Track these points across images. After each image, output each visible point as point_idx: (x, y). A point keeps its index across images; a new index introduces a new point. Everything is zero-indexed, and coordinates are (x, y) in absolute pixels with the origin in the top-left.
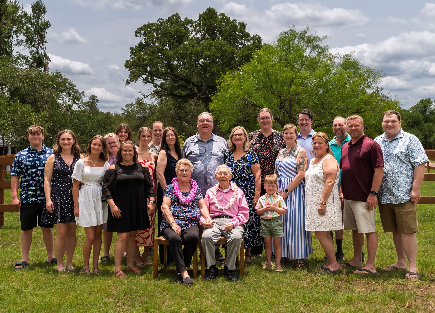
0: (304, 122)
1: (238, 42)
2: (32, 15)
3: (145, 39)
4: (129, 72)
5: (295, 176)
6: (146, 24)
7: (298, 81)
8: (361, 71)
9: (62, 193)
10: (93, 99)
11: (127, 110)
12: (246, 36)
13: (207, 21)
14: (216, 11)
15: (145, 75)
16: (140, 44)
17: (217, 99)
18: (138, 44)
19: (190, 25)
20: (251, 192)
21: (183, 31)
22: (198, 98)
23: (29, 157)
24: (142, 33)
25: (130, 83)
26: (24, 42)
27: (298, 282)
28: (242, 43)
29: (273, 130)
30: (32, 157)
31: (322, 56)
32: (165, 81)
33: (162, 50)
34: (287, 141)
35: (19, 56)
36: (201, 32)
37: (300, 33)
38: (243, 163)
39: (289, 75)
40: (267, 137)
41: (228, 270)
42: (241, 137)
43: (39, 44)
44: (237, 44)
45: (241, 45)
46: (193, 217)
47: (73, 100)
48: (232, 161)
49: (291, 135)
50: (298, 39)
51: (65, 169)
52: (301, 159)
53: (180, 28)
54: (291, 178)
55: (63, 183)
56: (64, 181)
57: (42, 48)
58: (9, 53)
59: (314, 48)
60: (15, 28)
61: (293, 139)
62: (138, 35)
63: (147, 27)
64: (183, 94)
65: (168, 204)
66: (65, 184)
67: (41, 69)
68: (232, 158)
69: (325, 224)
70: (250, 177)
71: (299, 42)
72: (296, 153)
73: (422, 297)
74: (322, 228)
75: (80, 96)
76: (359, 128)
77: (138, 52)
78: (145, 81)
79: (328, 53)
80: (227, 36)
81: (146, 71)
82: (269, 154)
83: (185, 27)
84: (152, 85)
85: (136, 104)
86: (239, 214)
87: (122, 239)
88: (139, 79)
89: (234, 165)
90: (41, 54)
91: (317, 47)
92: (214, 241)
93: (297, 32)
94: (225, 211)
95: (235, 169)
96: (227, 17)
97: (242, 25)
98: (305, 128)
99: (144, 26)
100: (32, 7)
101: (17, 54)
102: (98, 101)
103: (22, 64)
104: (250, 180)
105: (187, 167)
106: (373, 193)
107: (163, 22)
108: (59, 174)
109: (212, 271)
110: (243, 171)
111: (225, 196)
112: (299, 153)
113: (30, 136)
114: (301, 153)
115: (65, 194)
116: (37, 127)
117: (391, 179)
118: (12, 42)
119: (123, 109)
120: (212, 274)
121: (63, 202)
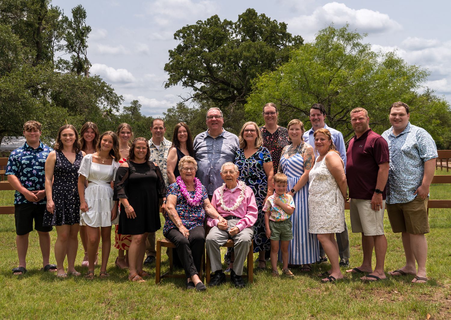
0: (316, 117)
1: (279, 44)
2: (73, 20)
3: (184, 41)
4: (169, 75)
5: (301, 175)
6: (186, 26)
7: (336, 80)
8: (405, 70)
9: (66, 192)
10: (136, 103)
11: (168, 115)
12: (287, 36)
13: (247, 22)
14: (256, 12)
15: (185, 78)
16: (179, 46)
17: (252, 100)
18: (177, 47)
19: (230, 26)
20: (261, 192)
21: (223, 33)
22: (238, 101)
23: (25, 155)
24: (181, 36)
25: (169, 87)
26: (65, 46)
27: (311, 290)
28: (283, 45)
29: (278, 126)
30: (28, 154)
31: (363, 55)
32: (206, 84)
33: (201, 52)
34: (293, 138)
35: (61, 61)
36: (241, 34)
37: (339, 30)
38: (254, 161)
39: (326, 74)
40: (272, 133)
41: (235, 276)
42: (253, 133)
43: (79, 48)
44: (278, 46)
45: (282, 46)
46: (200, 217)
47: (112, 104)
48: (242, 160)
49: (297, 131)
50: (337, 37)
51: (68, 166)
52: (308, 157)
53: (219, 30)
54: (298, 177)
55: (66, 181)
56: (67, 179)
57: (83, 53)
58: (50, 58)
59: (354, 45)
60: (56, 33)
61: (299, 136)
62: (177, 37)
63: (186, 29)
64: (224, 97)
65: (173, 204)
66: (69, 183)
67: (82, 74)
68: (242, 156)
69: (327, 226)
70: (262, 177)
71: (338, 39)
72: (303, 150)
73: (448, 308)
74: (324, 230)
75: (118, 100)
76: (364, 121)
77: (176, 54)
78: (185, 84)
79: (370, 51)
80: (268, 37)
81: (186, 74)
82: (276, 152)
83: (225, 29)
84: (192, 89)
85: (177, 108)
86: (246, 216)
87: (136, 240)
88: (179, 83)
89: (244, 164)
90: (82, 59)
91: (358, 44)
92: (219, 243)
93: (336, 29)
94: (232, 212)
95: (245, 168)
96: (267, 17)
97: (283, 26)
98: (318, 124)
99: (183, 28)
100: (73, 12)
101: (59, 59)
102: (140, 106)
103: (63, 69)
104: (262, 179)
105: (191, 165)
106: (378, 191)
107: (202, 24)
108: (62, 172)
109: (218, 276)
110: (254, 170)
111: (232, 196)
112: (306, 151)
113: (26, 132)
114: (309, 149)
115: (69, 194)
116: (34, 123)
117: (398, 177)
118: (53, 47)
119: (164, 114)
120: (217, 279)
121: (67, 202)
